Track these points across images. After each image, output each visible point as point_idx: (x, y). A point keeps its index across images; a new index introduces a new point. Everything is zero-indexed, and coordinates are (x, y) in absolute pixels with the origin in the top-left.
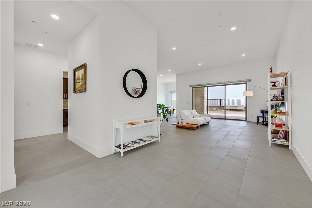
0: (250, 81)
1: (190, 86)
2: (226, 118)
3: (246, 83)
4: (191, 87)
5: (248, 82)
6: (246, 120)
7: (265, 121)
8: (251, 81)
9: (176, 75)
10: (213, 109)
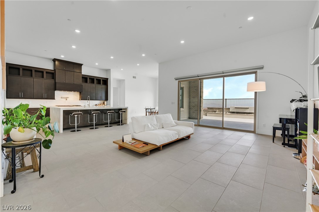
0: (262, 68)
1: (176, 79)
2: (224, 127)
3: (255, 73)
4: (177, 81)
5: (258, 71)
6: (254, 132)
7: (286, 136)
8: (264, 68)
9: (158, 64)
10: (215, 112)
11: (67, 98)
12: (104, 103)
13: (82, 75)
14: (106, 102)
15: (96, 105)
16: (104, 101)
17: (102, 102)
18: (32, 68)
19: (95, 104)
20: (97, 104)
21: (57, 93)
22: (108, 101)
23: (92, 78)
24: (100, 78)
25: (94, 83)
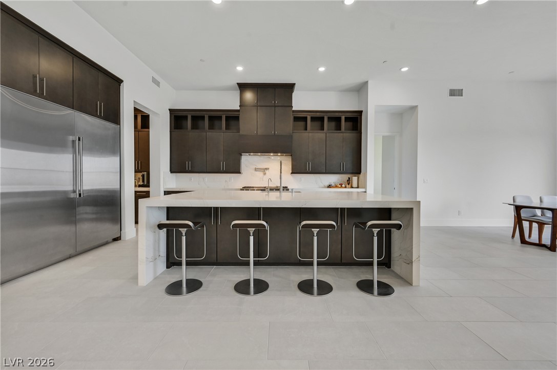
11: (266, 169)
12: (349, 181)
13: (294, 111)
14: (355, 179)
15: (330, 186)
16: (349, 176)
17: (345, 177)
18: (204, 113)
19: (327, 184)
20: (333, 185)
21: (247, 161)
22: (361, 176)
23: (318, 115)
24: (340, 114)
25: (324, 130)
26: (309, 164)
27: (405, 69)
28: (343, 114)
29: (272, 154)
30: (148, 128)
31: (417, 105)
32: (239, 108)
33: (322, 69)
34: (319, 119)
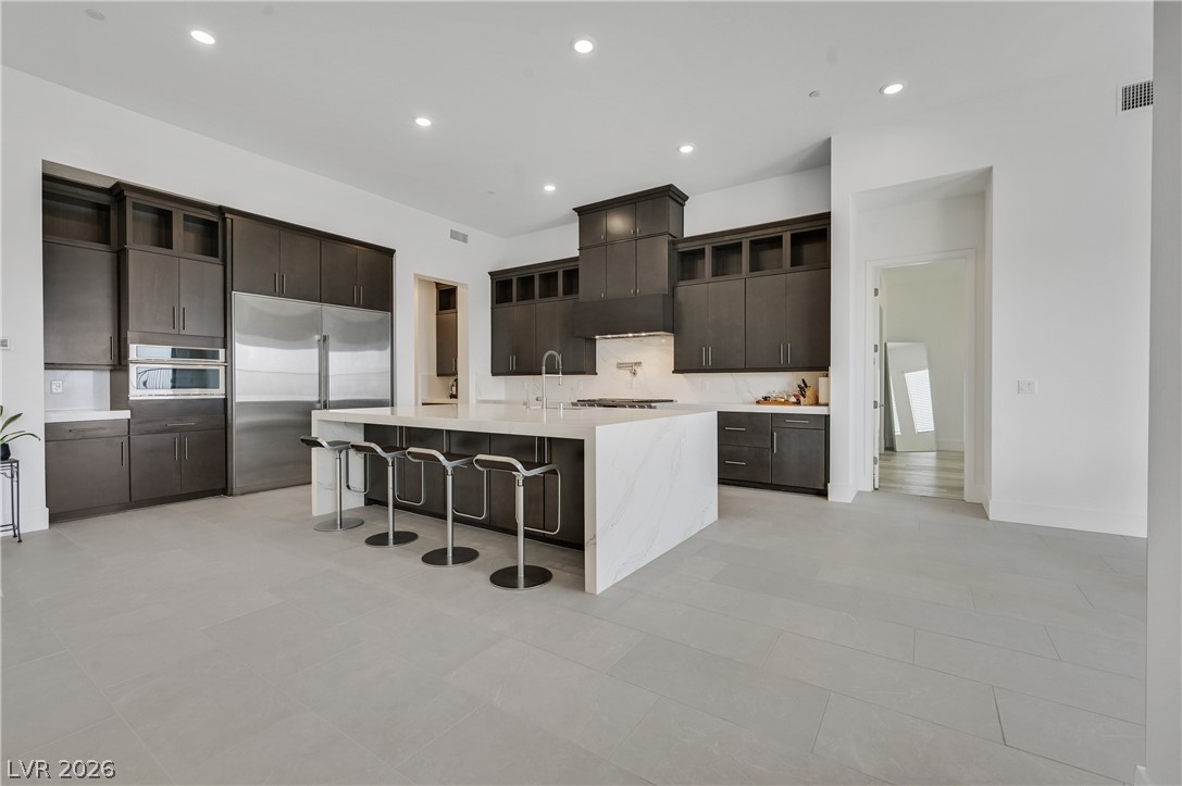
11: (634, 364)
15: (764, 400)
17: (793, 378)
18: (533, 270)
20: (773, 397)
21: (606, 349)
23: (728, 240)
24: (779, 229)
25: (741, 272)
26: (707, 351)
27: (893, 89)
28: (785, 228)
29: (630, 335)
30: (455, 307)
31: (989, 165)
32: (577, 254)
33: (686, 149)
34: (725, 249)
